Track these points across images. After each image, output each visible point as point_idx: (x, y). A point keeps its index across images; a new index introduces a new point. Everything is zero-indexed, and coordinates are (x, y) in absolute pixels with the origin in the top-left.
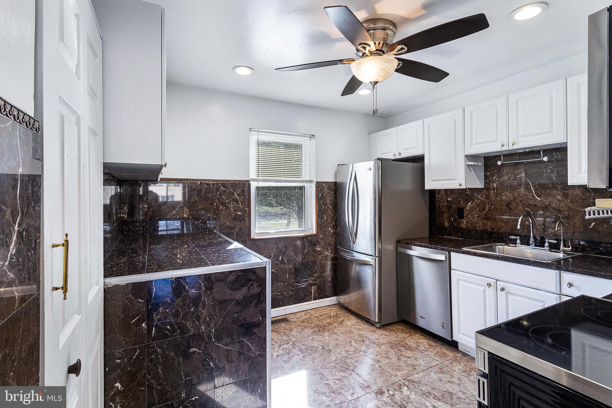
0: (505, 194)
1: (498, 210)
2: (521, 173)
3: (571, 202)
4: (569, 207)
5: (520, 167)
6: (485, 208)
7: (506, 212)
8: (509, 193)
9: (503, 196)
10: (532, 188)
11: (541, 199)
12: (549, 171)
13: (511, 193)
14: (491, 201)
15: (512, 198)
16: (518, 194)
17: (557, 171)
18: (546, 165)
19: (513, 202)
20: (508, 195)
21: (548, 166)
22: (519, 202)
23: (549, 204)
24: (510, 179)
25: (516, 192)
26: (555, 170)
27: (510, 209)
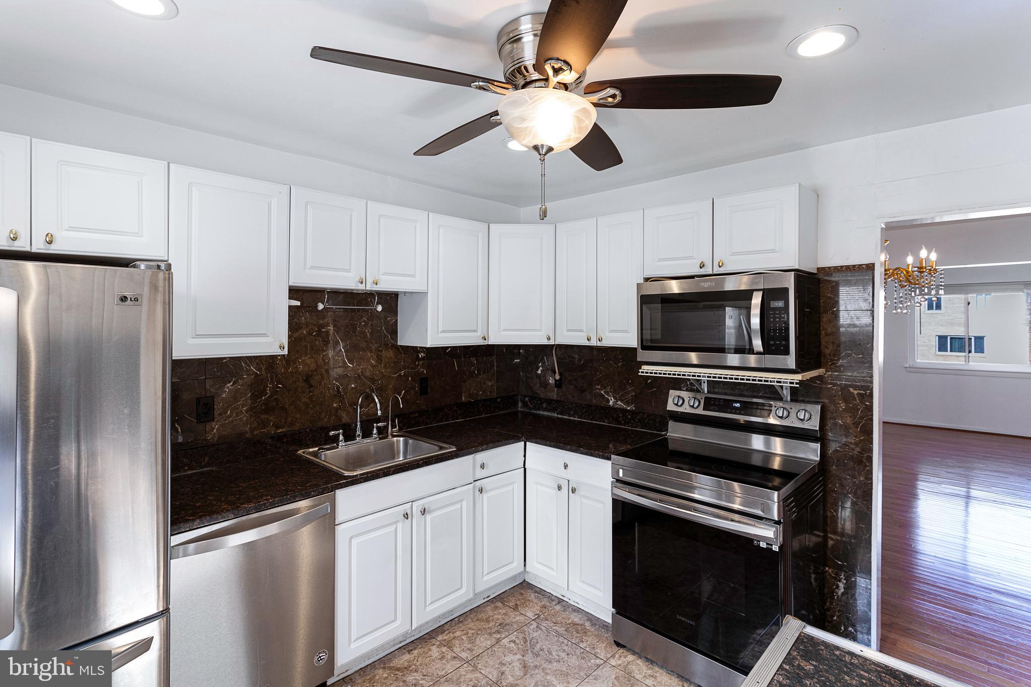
0: (303, 361)
1: (289, 390)
2: (328, 324)
3: (385, 366)
4: (382, 373)
5: (327, 315)
6: (265, 390)
7: (304, 393)
8: (309, 358)
9: (299, 365)
10: (343, 350)
11: (353, 365)
12: (363, 324)
13: (312, 358)
14: (277, 376)
15: (313, 366)
16: (324, 360)
17: (372, 325)
18: (360, 315)
19: (315, 373)
20: (308, 361)
21: (362, 317)
22: (324, 372)
23: (362, 372)
24: (311, 334)
25: (320, 356)
26: (370, 324)
27: (311, 386)
